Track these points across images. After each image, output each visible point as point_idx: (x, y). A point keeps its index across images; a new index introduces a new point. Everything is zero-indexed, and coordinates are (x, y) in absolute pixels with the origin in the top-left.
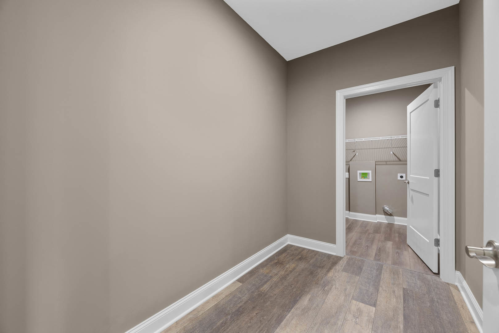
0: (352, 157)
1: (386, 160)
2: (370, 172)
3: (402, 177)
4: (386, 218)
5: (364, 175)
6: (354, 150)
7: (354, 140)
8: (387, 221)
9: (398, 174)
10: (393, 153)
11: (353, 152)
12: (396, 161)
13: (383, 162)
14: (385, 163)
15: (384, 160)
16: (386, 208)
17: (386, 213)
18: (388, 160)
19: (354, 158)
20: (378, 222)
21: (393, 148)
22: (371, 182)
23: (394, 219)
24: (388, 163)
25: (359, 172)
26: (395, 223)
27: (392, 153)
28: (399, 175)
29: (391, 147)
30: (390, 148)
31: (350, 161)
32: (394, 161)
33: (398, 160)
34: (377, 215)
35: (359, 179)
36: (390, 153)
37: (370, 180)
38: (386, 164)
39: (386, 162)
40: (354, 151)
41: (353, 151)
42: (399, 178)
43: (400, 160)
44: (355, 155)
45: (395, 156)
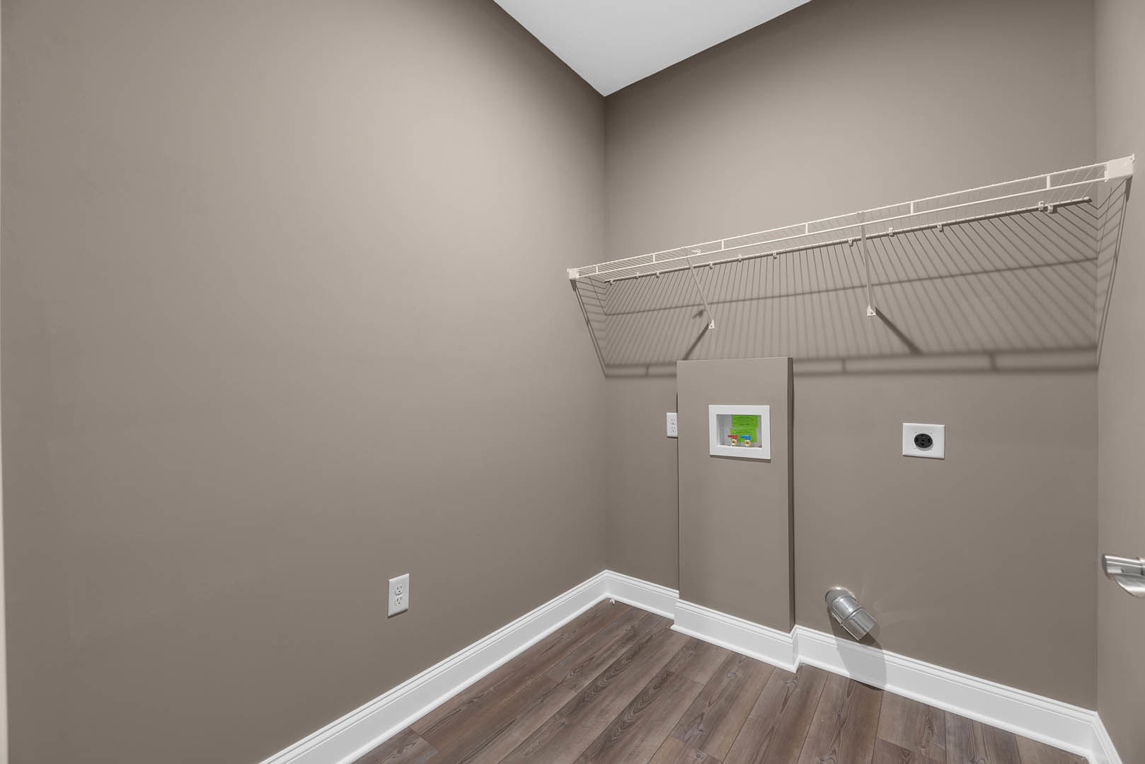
0: (693, 340)
1: (843, 353)
2: (763, 411)
3: (923, 441)
4: (839, 648)
5: (743, 429)
6: (701, 308)
7: (686, 252)
8: (848, 668)
9: (905, 425)
10: (878, 312)
11: (695, 316)
12: (893, 356)
13: (828, 359)
14: (837, 367)
15: (833, 353)
16: (841, 600)
17: (841, 629)
18: (853, 352)
19: (699, 344)
20: (802, 668)
21: (877, 289)
22: (768, 461)
23: (884, 664)
24: (851, 366)
25: (715, 410)
26: (889, 687)
27: (870, 312)
28: (910, 430)
29: (865, 281)
30: (862, 286)
31: (686, 358)
32: (881, 357)
33: (906, 349)
34: (799, 629)
35: (716, 448)
36: (861, 313)
37: (764, 452)
38: (845, 373)
39: (843, 360)
40: (701, 313)
41: (696, 310)
42: (910, 448)
43: (914, 351)
44: (702, 329)
45: (890, 332)
